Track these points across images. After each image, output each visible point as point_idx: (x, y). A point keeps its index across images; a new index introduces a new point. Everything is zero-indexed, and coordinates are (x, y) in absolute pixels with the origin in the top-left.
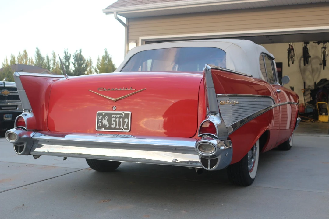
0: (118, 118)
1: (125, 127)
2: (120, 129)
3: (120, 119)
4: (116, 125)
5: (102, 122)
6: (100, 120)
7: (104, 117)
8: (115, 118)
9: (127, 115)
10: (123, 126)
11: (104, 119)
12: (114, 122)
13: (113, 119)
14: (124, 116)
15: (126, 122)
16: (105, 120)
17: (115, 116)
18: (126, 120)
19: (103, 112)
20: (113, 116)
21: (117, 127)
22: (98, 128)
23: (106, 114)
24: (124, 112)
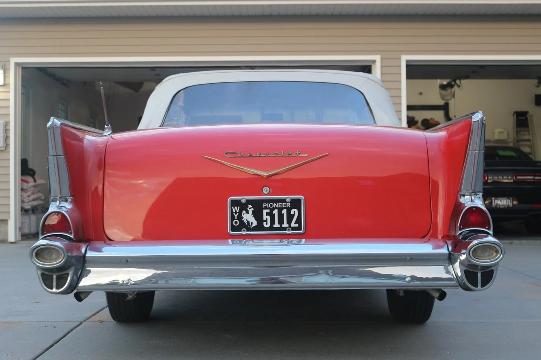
0: (276, 208)
1: (293, 225)
2: (285, 229)
3: (280, 210)
4: (273, 222)
5: (240, 218)
6: (236, 213)
7: (244, 207)
8: (269, 209)
9: (295, 204)
10: (289, 222)
11: (244, 212)
12: (269, 218)
13: (265, 212)
14: (288, 205)
15: (293, 215)
16: (248, 213)
17: (269, 206)
18: (294, 211)
19: (244, 199)
20: (265, 205)
21: (276, 225)
22: (234, 229)
23: (249, 202)
24: (288, 198)
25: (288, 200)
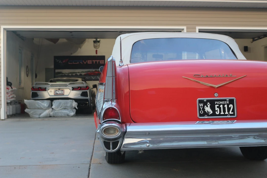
0: (222, 104)
1: (231, 113)
2: (227, 115)
3: (224, 105)
4: (220, 112)
5: (204, 109)
6: (201, 107)
7: (205, 104)
8: (218, 104)
9: (231, 102)
10: (229, 111)
11: (205, 106)
12: (218, 109)
13: (216, 106)
14: (228, 102)
15: (231, 108)
16: (207, 106)
17: (218, 103)
18: (231, 106)
19: (205, 99)
20: (216, 103)
21: (222, 113)
22: (201, 115)
23: (208, 101)
24: (228, 99)
25: (228, 100)
